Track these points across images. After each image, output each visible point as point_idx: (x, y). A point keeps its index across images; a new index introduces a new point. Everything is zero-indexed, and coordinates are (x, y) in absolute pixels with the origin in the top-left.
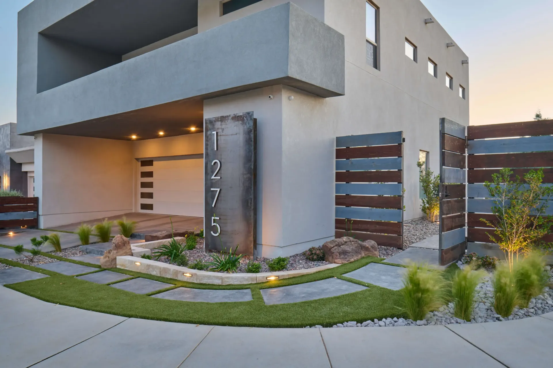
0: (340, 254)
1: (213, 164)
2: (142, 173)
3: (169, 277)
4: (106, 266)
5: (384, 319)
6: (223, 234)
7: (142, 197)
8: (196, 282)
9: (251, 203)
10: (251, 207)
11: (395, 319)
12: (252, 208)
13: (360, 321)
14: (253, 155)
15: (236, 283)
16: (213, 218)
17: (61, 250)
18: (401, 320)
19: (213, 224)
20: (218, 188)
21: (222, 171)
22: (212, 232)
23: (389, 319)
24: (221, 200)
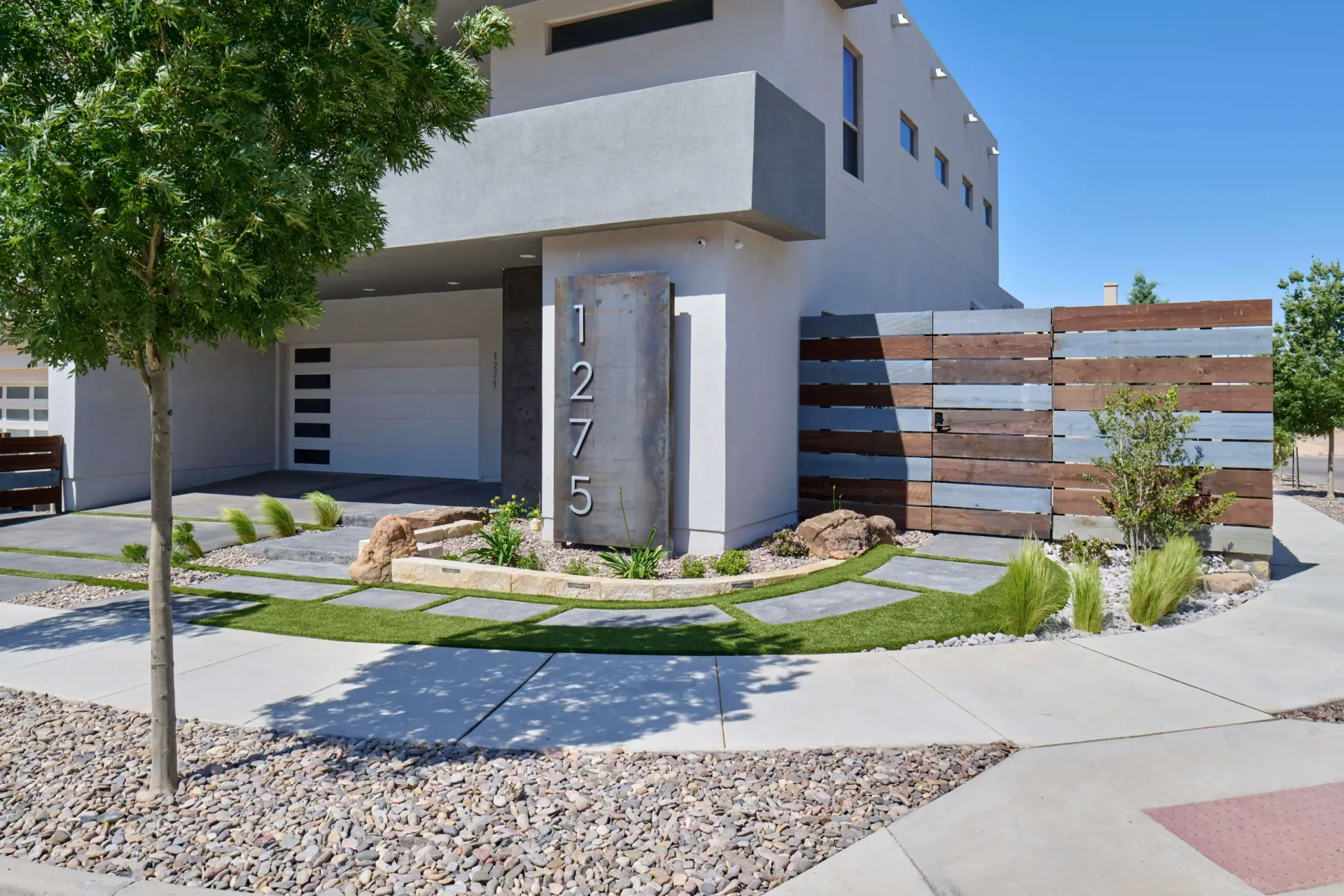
0: (839, 540)
1: (574, 369)
2: (297, 377)
3: (535, 592)
4: (367, 579)
5: (973, 636)
6: (598, 510)
7: (297, 435)
8: (598, 599)
9: (664, 448)
10: (663, 456)
11: (990, 635)
12: (667, 457)
13: (939, 640)
14: (668, 354)
15: (679, 597)
16: (574, 478)
17: (202, 555)
18: (999, 636)
19: (574, 491)
20: (587, 418)
21: (595, 384)
22: (572, 507)
23: (980, 636)
24: (594, 441)
